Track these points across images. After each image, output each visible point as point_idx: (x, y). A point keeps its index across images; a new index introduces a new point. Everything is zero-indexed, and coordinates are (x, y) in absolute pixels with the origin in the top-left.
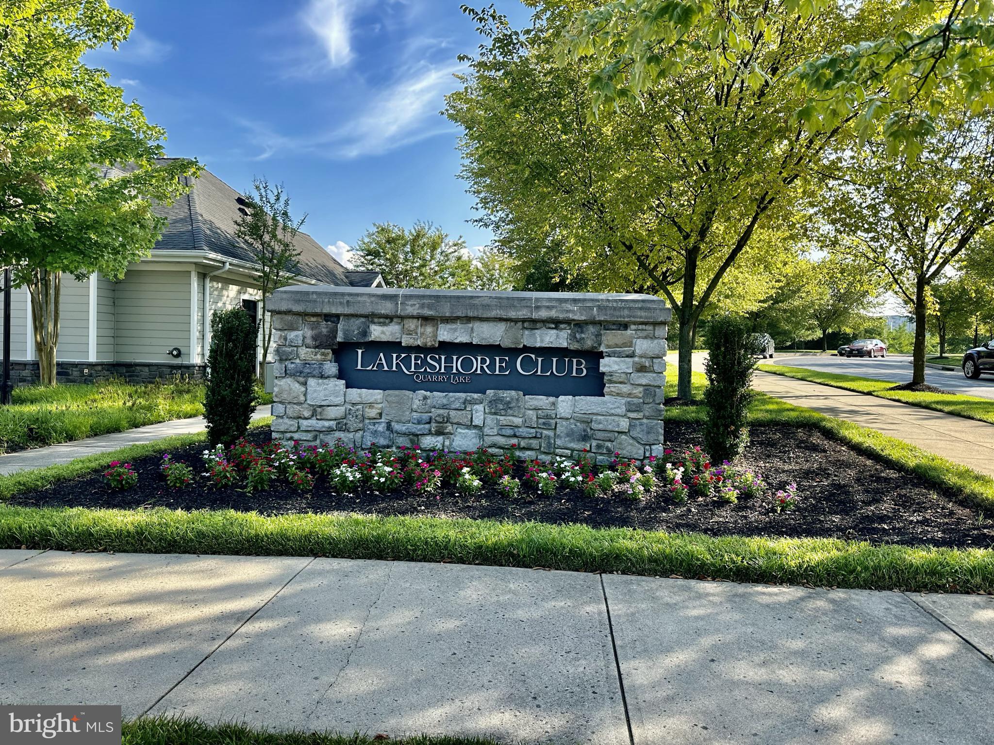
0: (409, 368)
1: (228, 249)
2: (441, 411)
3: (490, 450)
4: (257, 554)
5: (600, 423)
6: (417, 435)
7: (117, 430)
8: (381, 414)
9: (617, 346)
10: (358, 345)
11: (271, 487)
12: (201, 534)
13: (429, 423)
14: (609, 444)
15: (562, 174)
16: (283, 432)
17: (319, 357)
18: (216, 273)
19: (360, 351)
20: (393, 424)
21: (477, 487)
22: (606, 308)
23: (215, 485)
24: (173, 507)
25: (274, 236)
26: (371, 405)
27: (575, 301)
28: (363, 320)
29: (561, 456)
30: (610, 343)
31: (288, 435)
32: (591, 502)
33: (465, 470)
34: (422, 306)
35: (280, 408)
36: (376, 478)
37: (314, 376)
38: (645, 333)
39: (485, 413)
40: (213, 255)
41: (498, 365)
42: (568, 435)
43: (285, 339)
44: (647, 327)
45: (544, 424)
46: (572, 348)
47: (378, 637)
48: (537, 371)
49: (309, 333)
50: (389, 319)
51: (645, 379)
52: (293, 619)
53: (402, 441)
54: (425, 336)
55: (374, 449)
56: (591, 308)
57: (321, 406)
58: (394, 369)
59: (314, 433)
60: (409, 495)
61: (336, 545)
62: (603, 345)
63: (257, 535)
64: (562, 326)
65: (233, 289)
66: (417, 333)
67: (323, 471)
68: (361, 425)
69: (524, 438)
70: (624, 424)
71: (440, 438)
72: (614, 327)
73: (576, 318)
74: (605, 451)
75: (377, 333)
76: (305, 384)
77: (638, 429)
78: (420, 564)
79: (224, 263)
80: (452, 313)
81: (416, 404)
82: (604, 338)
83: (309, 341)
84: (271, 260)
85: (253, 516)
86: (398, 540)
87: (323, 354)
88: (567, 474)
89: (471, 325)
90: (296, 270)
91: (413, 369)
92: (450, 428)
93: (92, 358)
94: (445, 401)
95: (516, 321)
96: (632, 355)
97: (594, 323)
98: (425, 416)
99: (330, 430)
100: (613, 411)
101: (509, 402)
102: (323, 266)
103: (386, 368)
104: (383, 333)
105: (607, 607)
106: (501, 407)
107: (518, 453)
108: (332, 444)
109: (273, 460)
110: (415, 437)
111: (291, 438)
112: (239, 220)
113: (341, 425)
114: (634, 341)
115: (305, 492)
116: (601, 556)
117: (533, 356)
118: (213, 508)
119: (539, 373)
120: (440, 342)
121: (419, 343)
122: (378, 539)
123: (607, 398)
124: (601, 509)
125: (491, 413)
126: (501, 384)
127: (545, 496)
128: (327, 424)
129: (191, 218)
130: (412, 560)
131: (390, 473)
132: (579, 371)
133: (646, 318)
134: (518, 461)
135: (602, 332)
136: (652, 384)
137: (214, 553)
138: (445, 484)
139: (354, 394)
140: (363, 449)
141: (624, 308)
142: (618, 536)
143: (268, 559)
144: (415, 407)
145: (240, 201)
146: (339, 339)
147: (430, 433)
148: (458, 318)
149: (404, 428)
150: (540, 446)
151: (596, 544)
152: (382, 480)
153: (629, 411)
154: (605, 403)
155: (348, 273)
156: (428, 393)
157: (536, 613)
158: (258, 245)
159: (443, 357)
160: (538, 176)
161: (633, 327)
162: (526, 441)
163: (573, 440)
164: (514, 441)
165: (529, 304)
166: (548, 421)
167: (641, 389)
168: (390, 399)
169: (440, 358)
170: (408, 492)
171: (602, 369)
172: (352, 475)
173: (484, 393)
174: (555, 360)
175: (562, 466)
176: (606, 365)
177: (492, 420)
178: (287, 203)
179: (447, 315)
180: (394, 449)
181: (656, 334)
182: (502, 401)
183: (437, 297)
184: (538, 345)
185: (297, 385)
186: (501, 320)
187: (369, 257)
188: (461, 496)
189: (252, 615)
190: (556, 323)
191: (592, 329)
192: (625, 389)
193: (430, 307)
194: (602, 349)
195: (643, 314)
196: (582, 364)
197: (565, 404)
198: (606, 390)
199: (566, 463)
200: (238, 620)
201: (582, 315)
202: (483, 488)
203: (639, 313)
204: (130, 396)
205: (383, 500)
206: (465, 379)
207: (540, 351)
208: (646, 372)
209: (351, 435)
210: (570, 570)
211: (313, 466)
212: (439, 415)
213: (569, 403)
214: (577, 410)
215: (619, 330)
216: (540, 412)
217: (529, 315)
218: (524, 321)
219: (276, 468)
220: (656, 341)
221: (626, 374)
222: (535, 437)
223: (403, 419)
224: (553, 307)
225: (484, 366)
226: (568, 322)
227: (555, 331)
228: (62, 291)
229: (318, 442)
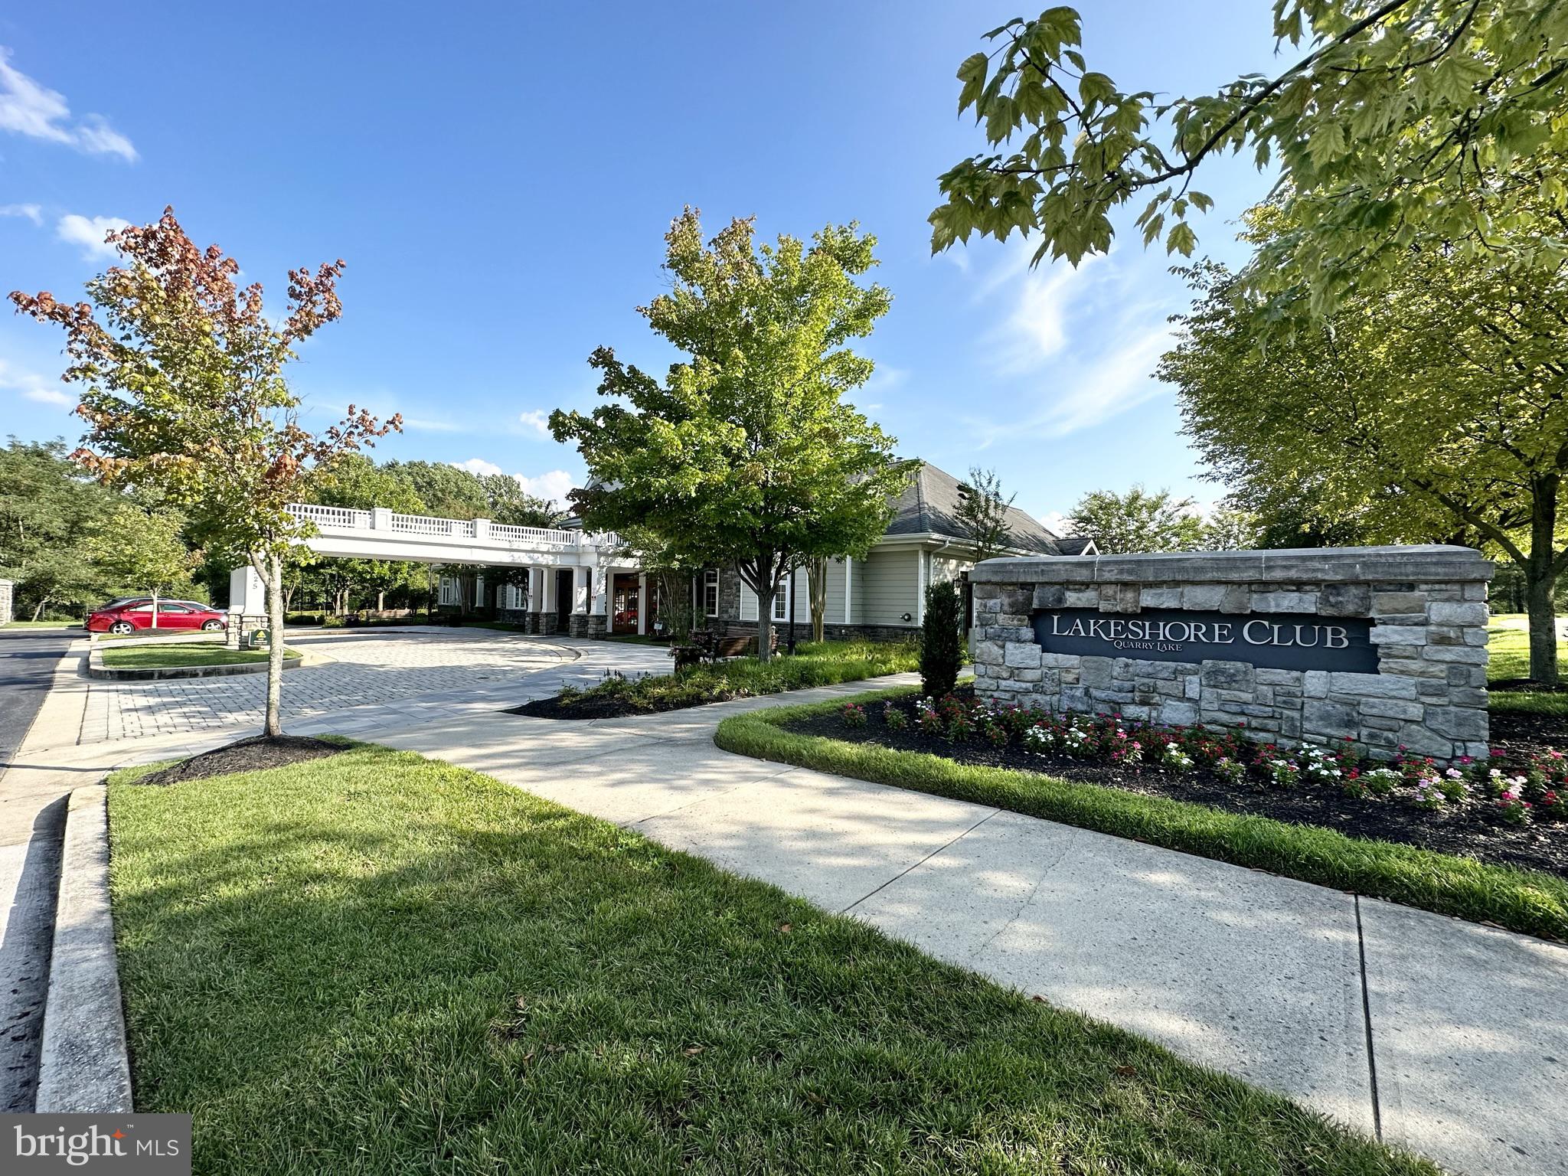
0: (1108, 634)
1: (946, 527)
2: (1146, 680)
3: (1209, 727)
4: (951, 797)
5: (1373, 708)
6: (1119, 704)
7: (860, 678)
8: (1078, 680)
9: (1397, 611)
10: (1054, 611)
11: (970, 738)
12: (905, 772)
13: (1133, 691)
14: (1390, 735)
15: (1311, 413)
16: (984, 690)
17: (1015, 622)
18: (939, 550)
19: (1056, 618)
20: (1091, 690)
21: (1187, 767)
22: (1375, 565)
23: (924, 731)
24: (888, 746)
25: (987, 515)
26: (1067, 670)
27: (1325, 558)
28: (1058, 587)
29: (1309, 743)
30: (1386, 608)
31: (989, 693)
32: (1352, 804)
33: (1171, 745)
34: (1121, 572)
35: (981, 669)
36: (1069, 743)
37: (1011, 640)
38: (1446, 595)
39: (1201, 685)
40: (936, 536)
41: (1217, 632)
42: (1321, 718)
43: (985, 606)
44: (1449, 587)
45: (1284, 702)
46: (1324, 613)
47: (1051, 899)
48: (1272, 640)
49: (1006, 601)
50: (1086, 585)
51: (1450, 654)
52: (971, 861)
53: (1102, 708)
54: (1126, 601)
55: (1071, 714)
56: (1353, 566)
57: (1018, 668)
58: (1092, 634)
59: (1011, 693)
60: (1104, 764)
61: (1021, 802)
62: (1373, 610)
63: (950, 780)
64: (1307, 588)
65: (953, 563)
66: (1115, 599)
67: (1019, 730)
68: (1058, 689)
69: (1256, 717)
70: (1415, 711)
71: (1146, 709)
72: (1391, 588)
73: (1327, 577)
74: (1383, 743)
75: (1072, 599)
76: (1003, 647)
77: (1440, 719)
78: (1107, 837)
79: (945, 542)
80: (1156, 577)
81: (1117, 671)
82: (1374, 602)
83: (1006, 608)
84: (984, 536)
85: (949, 762)
86: (1084, 808)
87: (1019, 620)
88: (1316, 765)
89: (1180, 590)
90: (1007, 542)
91: (1112, 636)
92: (1157, 699)
93: (848, 622)
94: (1150, 670)
95: (1240, 584)
96: (1425, 623)
97: (1357, 583)
98: (1128, 685)
99: (1027, 692)
100: (1394, 693)
101: (1234, 675)
102: (1034, 537)
103: (1083, 634)
104: (1079, 599)
105: (1361, 938)
106: (1223, 679)
107: (1247, 734)
108: (1028, 706)
109: (974, 715)
110: (1116, 706)
111: (992, 696)
112: (957, 505)
113: (1038, 687)
114: (1427, 604)
115: (999, 747)
116: (1356, 873)
117: (1266, 623)
118: (919, 752)
119: (1276, 642)
120: (1143, 608)
121: (1118, 609)
122: (1063, 804)
123: (1383, 676)
124: (1369, 815)
125: (1209, 686)
126: (1221, 653)
127: (1281, 788)
128: (1024, 685)
129: (919, 506)
130: (1099, 830)
131: (1083, 739)
132: (1337, 641)
133: (1446, 574)
134: (1247, 743)
135: (1372, 594)
136: (1463, 660)
137: (915, 790)
138: (1148, 757)
139: (1050, 658)
140: (1060, 713)
141: (1406, 564)
142: (1388, 853)
143: (958, 803)
144: (1115, 674)
145: (960, 488)
146: (1035, 606)
147: (1133, 702)
148: (1165, 582)
149: (1103, 695)
150: (1280, 729)
151: (1349, 857)
152: (1076, 745)
153: (1423, 694)
154: (1378, 682)
155: (1058, 542)
156: (1130, 661)
157: (1249, 923)
158: (973, 524)
159: (1147, 624)
160: (1277, 419)
161: (1423, 587)
162: (1260, 720)
163: (1330, 725)
164: (1243, 719)
165: (1257, 564)
166: (1290, 699)
167: (1444, 667)
168: (1087, 665)
169: (1144, 625)
170: (1104, 761)
171: (1373, 640)
172: (1044, 736)
173: (1200, 663)
174: (1298, 628)
175: (1311, 754)
176: (1378, 635)
177: (1212, 694)
178: (998, 485)
179: (1151, 579)
180: (1093, 715)
181: (1467, 595)
182: (1223, 673)
183: (1139, 562)
184: (1273, 610)
185: (996, 648)
186: (1219, 583)
187: (1081, 525)
188: (1166, 773)
189: (939, 851)
190: (1299, 585)
191: (1353, 590)
192: (1415, 666)
193: (1130, 572)
194: (1372, 614)
195: (1441, 570)
196: (1340, 633)
197: (1315, 681)
198: (1381, 666)
199: (1317, 752)
200: (926, 852)
201: (1337, 574)
202: (1195, 767)
203: (1433, 569)
204: (870, 651)
205: (1076, 766)
206: (1175, 647)
207: (1275, 617)
208: (1450, 644)
209: (1048, 698)
210: (1307, 880)
211: (1009, 723)
212: (1143, 684)
213: (1323, 680)
214: (1335, 688)
215: (1400, 590)
216: (1278, 688)
217: (1257, 576)
218: (1250, 583)
219: (975, 722)
220: (1467, 605)
221: (1416, 646)
222: (1272, 717)
223: (1103, 686)
224: (1292, 566)
225: (1199, 634)
226: (1317, 583)
227: (1296, 594)
228: (828, 571)
229: (1016, 701)
